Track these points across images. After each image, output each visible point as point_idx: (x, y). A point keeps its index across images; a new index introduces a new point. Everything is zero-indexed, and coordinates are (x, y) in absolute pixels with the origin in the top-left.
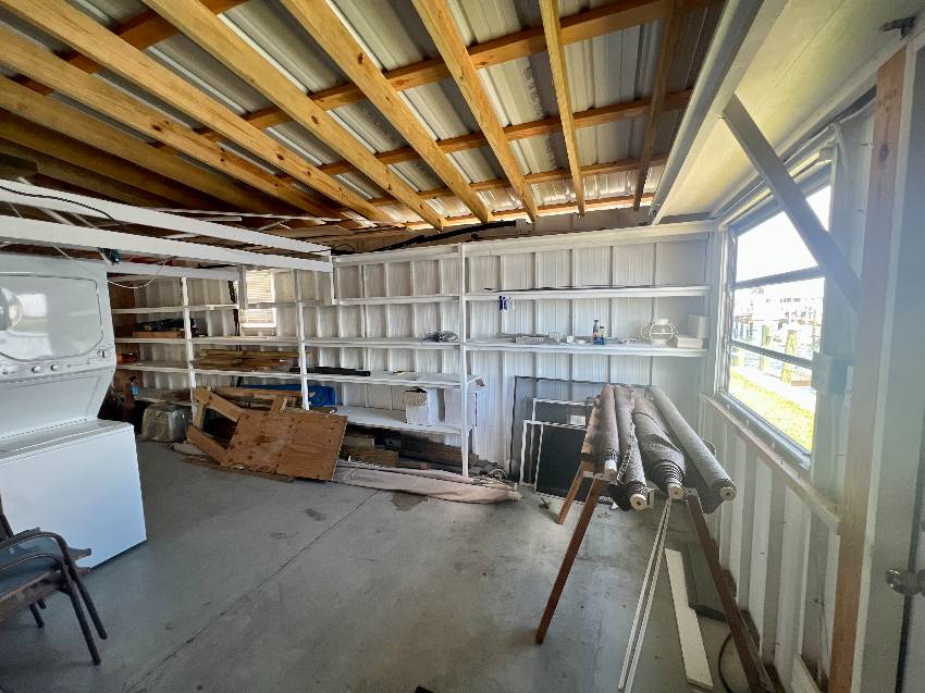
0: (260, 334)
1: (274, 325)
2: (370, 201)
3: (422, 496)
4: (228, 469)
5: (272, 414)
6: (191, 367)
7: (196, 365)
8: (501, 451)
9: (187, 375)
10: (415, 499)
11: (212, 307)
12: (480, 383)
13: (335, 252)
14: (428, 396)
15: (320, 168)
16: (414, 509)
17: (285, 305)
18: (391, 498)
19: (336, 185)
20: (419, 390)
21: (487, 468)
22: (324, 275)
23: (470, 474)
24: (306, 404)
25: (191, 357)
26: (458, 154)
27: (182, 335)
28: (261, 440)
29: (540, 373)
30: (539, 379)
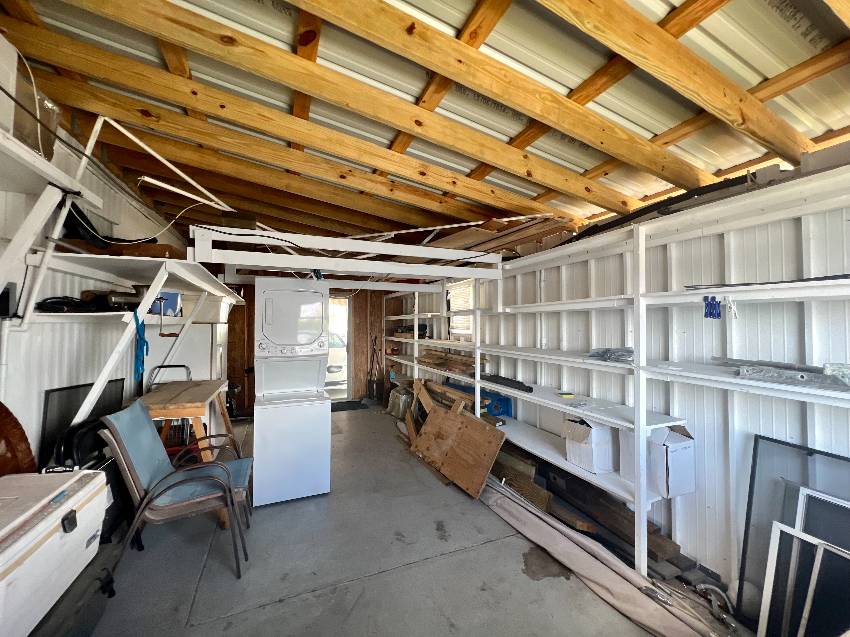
0: (462, 339)
1: (470, 332)
2: (534, 199)
3: (566, 571)
4: (413, 454)
5: (451, 414)
6: (416, 362)
7: (420, 362)
10: (555, 568)
11: (429, 315)
12: (682, 432)
14: (595, 432)
15: (468, 175)
16: (546, 581)
17: (488, 312)
18: (527, 550)
19: (486, 188)
20: (583, 422)
21: (690, 576)
24: (478, 411)
25: (416, 354)
26: (604, 97)
28: (439, 436)
29: (818, 440)
30: (812, 452)
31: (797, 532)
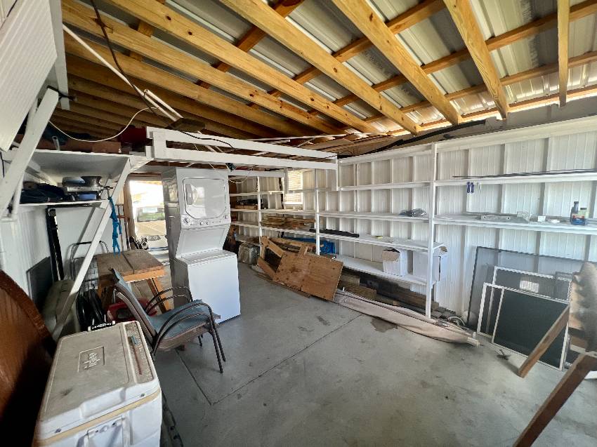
0: (294, 208)
1: (301, 203)
3: (394, 325)
4: (277, 284)
5: (300, 256)
6: (260, 225)
7: (264, 225)
8: (459, 304)
9: (258, 229)
10: (389, 325)
11: (271, 192)
12: (444, 249)
13: (340, 157)
14: (401, 254)
15: (334, 102)
16: (388, 332)
17: (308, 191)
18: (371, 321)
19: (343, 112)
20: (394, 250)
21: (446, 314)
22: (332, 172)
23: (432, 317)
24: (318, 251)
25: (260, 220)
26: (437, 73)
27: (256, 208)
28: (294, 270)
29: (502, 246)
30: (500, 251)
31: (493, 285)
